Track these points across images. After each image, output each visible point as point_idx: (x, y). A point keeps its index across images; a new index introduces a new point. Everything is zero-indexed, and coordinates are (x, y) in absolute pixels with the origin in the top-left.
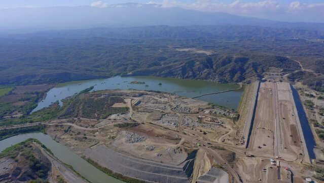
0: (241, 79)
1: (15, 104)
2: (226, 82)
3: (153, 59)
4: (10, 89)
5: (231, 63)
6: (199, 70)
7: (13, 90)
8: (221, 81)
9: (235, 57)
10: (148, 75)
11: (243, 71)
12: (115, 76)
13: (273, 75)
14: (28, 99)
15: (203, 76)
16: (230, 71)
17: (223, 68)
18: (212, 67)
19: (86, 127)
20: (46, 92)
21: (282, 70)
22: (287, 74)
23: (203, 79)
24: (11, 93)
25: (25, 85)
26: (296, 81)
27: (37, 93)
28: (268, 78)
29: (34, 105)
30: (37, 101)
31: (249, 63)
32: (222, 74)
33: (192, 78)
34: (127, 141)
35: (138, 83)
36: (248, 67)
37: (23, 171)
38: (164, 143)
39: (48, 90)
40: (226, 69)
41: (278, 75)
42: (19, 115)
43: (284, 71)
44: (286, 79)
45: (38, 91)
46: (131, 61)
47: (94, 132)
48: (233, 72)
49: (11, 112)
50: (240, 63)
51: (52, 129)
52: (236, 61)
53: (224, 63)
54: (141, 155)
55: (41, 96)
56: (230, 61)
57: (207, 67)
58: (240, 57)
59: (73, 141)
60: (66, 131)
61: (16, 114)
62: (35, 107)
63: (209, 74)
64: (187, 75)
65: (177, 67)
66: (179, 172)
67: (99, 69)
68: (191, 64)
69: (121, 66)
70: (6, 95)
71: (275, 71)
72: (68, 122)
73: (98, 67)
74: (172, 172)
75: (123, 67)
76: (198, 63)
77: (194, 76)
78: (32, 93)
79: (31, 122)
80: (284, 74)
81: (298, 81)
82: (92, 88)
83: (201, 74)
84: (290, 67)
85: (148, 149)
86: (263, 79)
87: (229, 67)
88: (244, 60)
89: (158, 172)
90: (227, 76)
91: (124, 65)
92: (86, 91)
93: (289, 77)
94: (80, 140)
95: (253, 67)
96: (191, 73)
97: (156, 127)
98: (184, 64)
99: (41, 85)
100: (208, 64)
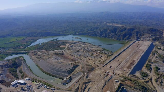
0: (128, 38)
1: (23, 44)
2: (120, 40)
3: (92, 28)
4: (24, 38)
5: (126, 31)
6: (109, 33)
7: (25, 38)
8: (117, 39)
9: (128, 28)
10: (85, 35)
11: (130, 35)
12: (70, 35)
13: (145, 37)
14: (28, 42)
15: (110, 36)
16: (123, 35)
17: (121, 33)
18: (116, 33)
19: (43, 54)
20: (37, 40)
21: (151, 35)
22: (153, 37)
23: (109, 38)
24: (23, 39)
25: (30, 36)
26: (156, 41)
27: (33, 40)
28: (142, 39)
29: (30, 44)
30: (31, 43)
31: (135, 31)
32: (119, 36)
33: (105, 37)
34: (53, 59)
35: (78, 38)
36: (134, 33)
37: (9, 65)
38: (68, 61)
39: (39, 39)
40: (122, 33)
41: (148, 38)
42: (22, 47)
43: (152, 36)
44: (151, 40)
45: (34, 39)
46: (81, 28)
47: (45, 55)
48: (125, 35)
49: (20, 46)
50: (130, 31)
51: (30, 53)
52: (128, 30)
53: (122, 31)
54: (55, 65)
55: (34, 41)
56: (125, 30)
57: (113, 32)
58: (131, 28)
59: (36, 58)
60: (35, 55)
61: (21, 47)
62: (29, 45)
63: (113, 35)
64: (102, 36)
65: (99, 32)
66: (65, 72)
67: (64, 31)
68: (106, 30)
69: (75, 30)
70: (21, 40)
71: (147, 36)
72: (37, 51)
73: (65, 30)
74: (63, 72)
75: (75, 31)
76: (109, 30)
77: (106, 36)
78: (31, 40)
79: (25, 50)
80: (151, 37)
81: (157, 41)
82: (56, 39)
83: (110, 35)
84: (156, 34)
85: (59, 63)
86: (139, 39)
87: (124, 33)
88: (132, 30)
89: (58, 71)
90: (122, 37)
91: (76, 30)
92: (54, 40)
93: (153, 39)
94: (38, 58)
95: (136, 33)
96: (104, 35)
97: (70, 56)
98: (102, 30)
99: (37, 37)
100: (114, 31)
